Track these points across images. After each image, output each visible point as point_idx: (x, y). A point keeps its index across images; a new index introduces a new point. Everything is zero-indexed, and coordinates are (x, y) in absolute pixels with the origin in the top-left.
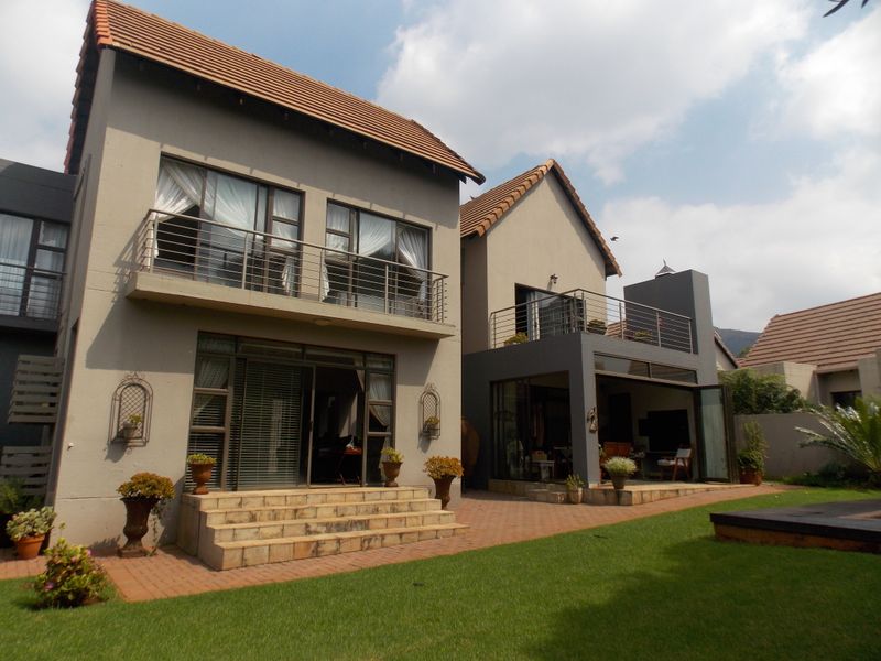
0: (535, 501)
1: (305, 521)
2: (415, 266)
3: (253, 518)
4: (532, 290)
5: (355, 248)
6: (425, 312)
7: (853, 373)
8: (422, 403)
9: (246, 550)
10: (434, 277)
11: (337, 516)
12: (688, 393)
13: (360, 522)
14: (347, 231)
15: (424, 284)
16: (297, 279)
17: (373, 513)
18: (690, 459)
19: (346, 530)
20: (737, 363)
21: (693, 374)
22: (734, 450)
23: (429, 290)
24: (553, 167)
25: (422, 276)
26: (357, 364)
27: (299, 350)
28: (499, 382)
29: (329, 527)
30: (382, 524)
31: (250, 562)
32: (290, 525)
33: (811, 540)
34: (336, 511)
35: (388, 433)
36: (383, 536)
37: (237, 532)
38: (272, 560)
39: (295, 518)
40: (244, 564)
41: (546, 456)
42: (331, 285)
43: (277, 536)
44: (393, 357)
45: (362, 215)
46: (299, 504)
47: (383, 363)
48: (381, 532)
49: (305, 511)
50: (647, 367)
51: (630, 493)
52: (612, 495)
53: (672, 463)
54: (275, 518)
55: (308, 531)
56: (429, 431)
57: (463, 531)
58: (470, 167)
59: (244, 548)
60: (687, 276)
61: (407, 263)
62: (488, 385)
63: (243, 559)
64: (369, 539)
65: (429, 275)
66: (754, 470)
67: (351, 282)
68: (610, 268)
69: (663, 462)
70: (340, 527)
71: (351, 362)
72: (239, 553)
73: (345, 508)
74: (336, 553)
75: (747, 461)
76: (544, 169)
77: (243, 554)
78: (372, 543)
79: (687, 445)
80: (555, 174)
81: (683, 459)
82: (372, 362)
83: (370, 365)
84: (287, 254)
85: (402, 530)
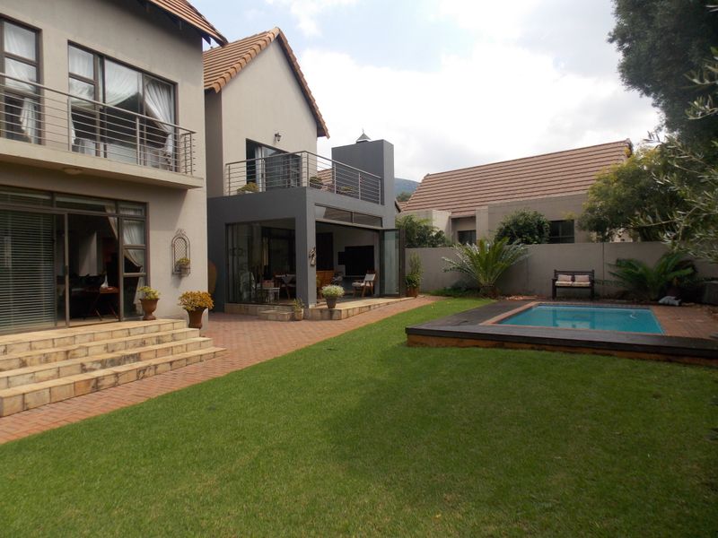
0: (267, 320)
1: (79, 361)
2: (162, 121)
3: (23, 364)
4: (260, 145)
5: (101, 96)
6: (173, 164)
7: (472, 219)
8: (173, 246)
9: (27, 396)
10: (181, 132)
11: (108, 352)
12: (375, 233)
13: (132, 356)
14: (91, 78)
15: (170, 137)
16: (39, 125)
17: (141, 346)
18: (374, 282)
19: (119, 364)
20: (400, 207)
21: (380, 220)
22: (404, 274)
23: (176, 143)
24: (279, 35)
25: (169, 129)
26: (109, 211)
27: (47, 198)
28: (233, 224)
29: (104, 364)
30: (152, 355)
31: (31, 406)
32: (65, 367)
33: (467, 342)
34: (106, 347)
35: (142, 273)
36: (156, 366)
37: (10, 379)
38: (53, 400)
39: (67, 359)
40: (25, 408)
41: (273, 284)
42: (77, 134)
43: (53, 378)
44: (145, 205)
45: (107, 63)
46: (68, 345)
47: (135, 210)
48: (154, 362)
49: (76, 352)
50: (351, 215)
51: (340, 311)
52: (327, 313)
53: (363, 284)
54: (47, 361)
55: (83, 369)
56: (181, 270)
57: (221, 353)
58: (212, 28)
59: (24, 394)
60: (380, 144)
61: (153, 116)
62: (224, 227)
63: (24, 403)
64: (144, 370)
65: (176, 129)
66: (415, 288)
67: (98, 131)
68: (321, 131)
69: (356, 284)
70: (114, 362)
71: (103, 209)
72: (20, 399)
73: (115, 344)
74: (114, 385)
75: (411, 282)
76: (271, 36)
77: (24, 399)
78: (146, 373)
79: (372, 271)
80: (280, 41)
81: (370, 282)
82: (124, 209)
83: (122, 212)
84: (23, 95)
85: (171, 358)
